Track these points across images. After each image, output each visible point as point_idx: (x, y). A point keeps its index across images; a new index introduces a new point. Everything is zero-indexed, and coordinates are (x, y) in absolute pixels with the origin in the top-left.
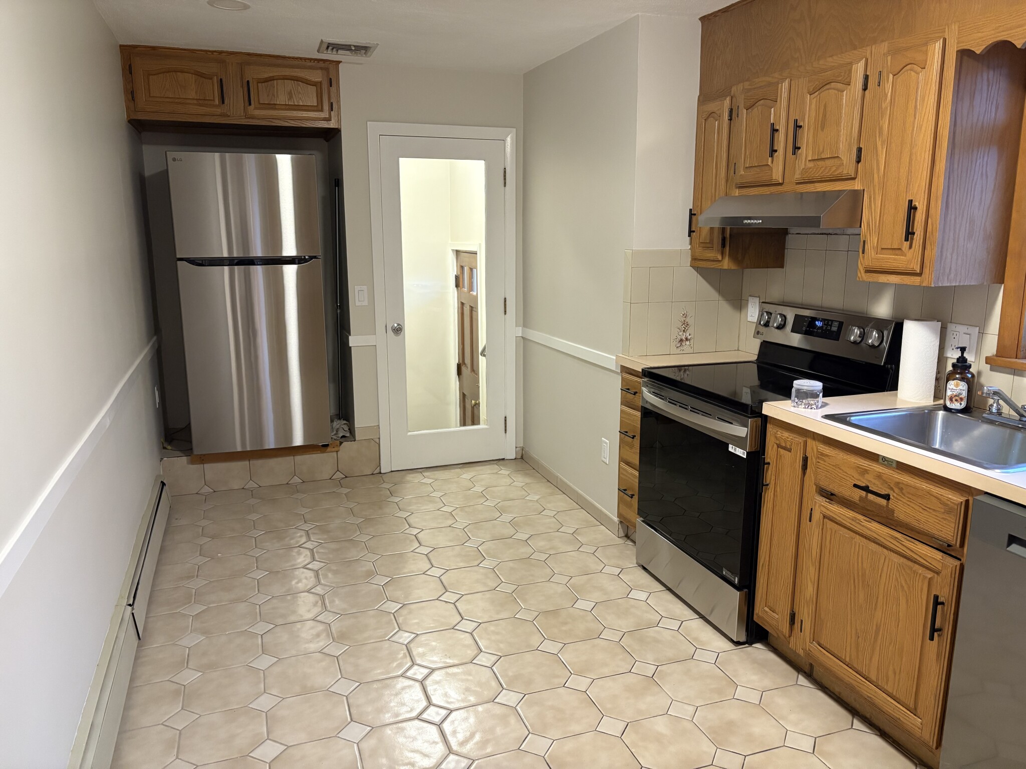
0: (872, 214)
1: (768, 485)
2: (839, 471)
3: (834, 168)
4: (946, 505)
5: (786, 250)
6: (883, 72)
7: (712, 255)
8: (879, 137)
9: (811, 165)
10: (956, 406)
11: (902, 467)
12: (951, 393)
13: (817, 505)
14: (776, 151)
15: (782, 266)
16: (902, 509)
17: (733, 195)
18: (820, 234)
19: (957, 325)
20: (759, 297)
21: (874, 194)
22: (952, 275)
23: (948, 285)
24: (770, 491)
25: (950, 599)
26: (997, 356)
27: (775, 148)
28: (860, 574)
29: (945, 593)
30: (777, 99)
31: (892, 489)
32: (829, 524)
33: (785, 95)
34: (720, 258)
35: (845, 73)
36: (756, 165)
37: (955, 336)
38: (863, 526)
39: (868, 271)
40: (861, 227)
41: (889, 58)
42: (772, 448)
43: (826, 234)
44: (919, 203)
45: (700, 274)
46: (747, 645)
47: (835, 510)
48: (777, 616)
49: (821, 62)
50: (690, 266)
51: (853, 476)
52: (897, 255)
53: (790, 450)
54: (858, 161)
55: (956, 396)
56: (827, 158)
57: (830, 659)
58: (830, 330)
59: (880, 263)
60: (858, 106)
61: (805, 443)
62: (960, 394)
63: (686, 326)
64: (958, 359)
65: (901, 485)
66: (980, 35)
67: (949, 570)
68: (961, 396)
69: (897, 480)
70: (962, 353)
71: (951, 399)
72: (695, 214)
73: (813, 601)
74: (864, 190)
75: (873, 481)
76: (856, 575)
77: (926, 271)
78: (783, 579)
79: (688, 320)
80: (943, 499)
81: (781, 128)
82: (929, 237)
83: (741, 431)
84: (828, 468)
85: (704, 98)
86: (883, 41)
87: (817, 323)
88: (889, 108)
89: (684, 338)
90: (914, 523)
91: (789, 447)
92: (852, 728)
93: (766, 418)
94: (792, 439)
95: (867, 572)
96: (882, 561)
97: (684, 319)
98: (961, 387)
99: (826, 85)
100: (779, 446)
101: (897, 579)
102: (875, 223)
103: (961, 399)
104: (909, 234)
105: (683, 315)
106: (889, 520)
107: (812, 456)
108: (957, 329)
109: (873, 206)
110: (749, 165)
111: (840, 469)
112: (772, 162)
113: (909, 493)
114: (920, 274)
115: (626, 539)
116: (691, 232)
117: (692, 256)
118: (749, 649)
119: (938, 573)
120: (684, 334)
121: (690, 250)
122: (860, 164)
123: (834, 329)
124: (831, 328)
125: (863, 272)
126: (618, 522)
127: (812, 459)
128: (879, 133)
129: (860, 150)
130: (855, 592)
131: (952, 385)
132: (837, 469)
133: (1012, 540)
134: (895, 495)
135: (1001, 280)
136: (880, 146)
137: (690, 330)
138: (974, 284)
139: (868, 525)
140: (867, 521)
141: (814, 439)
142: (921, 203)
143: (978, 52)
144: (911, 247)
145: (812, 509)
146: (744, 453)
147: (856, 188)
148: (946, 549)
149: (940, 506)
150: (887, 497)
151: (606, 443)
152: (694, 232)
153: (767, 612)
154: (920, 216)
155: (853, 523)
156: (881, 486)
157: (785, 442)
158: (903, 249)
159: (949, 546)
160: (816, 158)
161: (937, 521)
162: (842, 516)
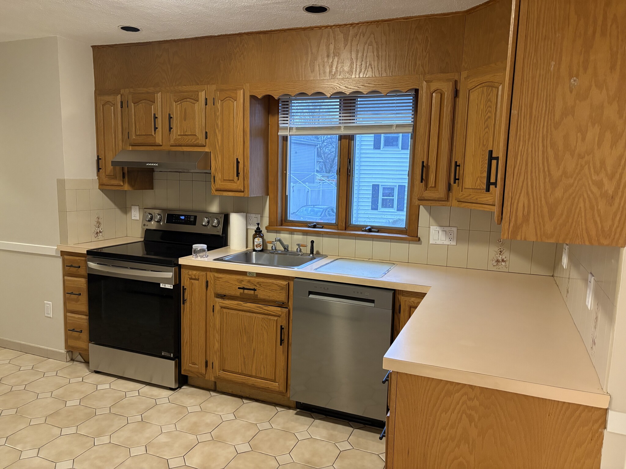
0: (217, 164)
1: (186, 300)
2: (228, 283)
3: (194, 140)
4: (281, 286)
5: (154, 180)
6: (215, 98)
7: (116, 182)
8: (217, 128)
9: (180, 137)
10: (259, 249)
11: (259, 275)
12: (256, 243)
13: (217, 303)
14: (157, 128)
15: (152, 189)
16: (261, 294)
17: (127, 149)
18: (175, 172)
19: (251, 214)
20: (138, 206)
21: (217, 154)
22: (254, 192)
23: (254, 196)
24: (187, 303)
25: (286, 326)
26: (269, 226)
27: (157, 127)
28: (243, 329)
29: (284, 324)
30: (155, 101)
31: (256, 286)
32: (225, 310)
33: (159, 100)
34: (122, 184)
35: (195, 95)
36: (144, 134)
37: (250, 219)
38: (243, 306)
39: (216, 190)
40: (211, 169)
41: (218, 93)
42: (187, 281)
43: (178, 172)
44: (240, 160)
45: (104, 193)
46: (179, 389)
47: (227, 303)
48: (197, 366)
49: (180, 87)
50: (99, 189)
51: (236, 285)
52: (231, 183)
53: (198, 280)
54: (206, 138)
55: (258, 244)
56: (189, 135)
57: (231, 375)
58: (189, 221)
59: (224, 187)
60: (204, 112)
61: (206, 273)
62: (260, 243)
63: (99, 224)
64: (257, 228)
65: (260, 283)
66: (259, 91)
67: (285, 313)
68: (260, 244)
69: (258, 281)
70: (258, 226)
71: (257, 246)
72: (101, 159)
73: (219, 350)
74: (211, 152)
75: (246, 284)
76: (241, 330)
77: (246, 190)
78: (200, 345)
79: (100, 220)
80: (279, 284)
81: (159, 116)
82: (246, 175)
83: (169, 275)
84: (222, 284)
85: (100, 92)
86: (212, 84)
87: (181, 217)
88: (220, 115)
89: (98, 231)
90: (267, 298)
91: (197, 278)
92: (244, 403)
93: (180, 266)
94: (199, 274)
95: (247, 327)
96: (254, 319)
97: (98, 220)
98: (260, 240)
99: (184, 99)
100: (191, 279)
101: (262, 325)
102: (219, 168)
103: (261, 245)
104: (238, 174)
105: (97, 218)
106: (255, 300)
107: (210, 280)
108: (251, 216)
109: (217, 160)
110: (139, 133)
111: (229, 283)
112: (155, 133)
113: (264, 286)
114: (243, 192)
115: (72, 361)
116: (99, 169)
117: (99, 182)
118: (181, 390)
119: (279, 316)
120: (99, 229)
121: (98, 180)
122: (207, 139)
123: (192, 220)
124: (190, 219)
125: (214, 191)
126: (65, 352)
127: (211, 281)
128: (217, 126)
129: (206, 133)
130: (241, 338)
131: (256, 240)
132: (226, 283)
133: (310, 293)
134: (257, 288)
135: (268, 194)
136: (218, 132)
137: (101, 227)
138: (260, 196)
139: (246, 305)
140: (245, 303)
141: (211, 271)
142: (241, 160)
143: (259, 98)
144: (238, 179)
145: (213, 306)
146: (171, 286)
147: (206, 151)
148: (282, 305)
149: (278, 287)
150: (254, 290)
151: (50, 304)
152: (101, 169)
153: (191, 366)
154: (241, 166)
155: (238, 306)
156: (250, 286)
157: (195, 276)
158: (235, 180)
159: (283, 303)
160: (183, 134)
161: (278, 294)
162: (231, 305)
